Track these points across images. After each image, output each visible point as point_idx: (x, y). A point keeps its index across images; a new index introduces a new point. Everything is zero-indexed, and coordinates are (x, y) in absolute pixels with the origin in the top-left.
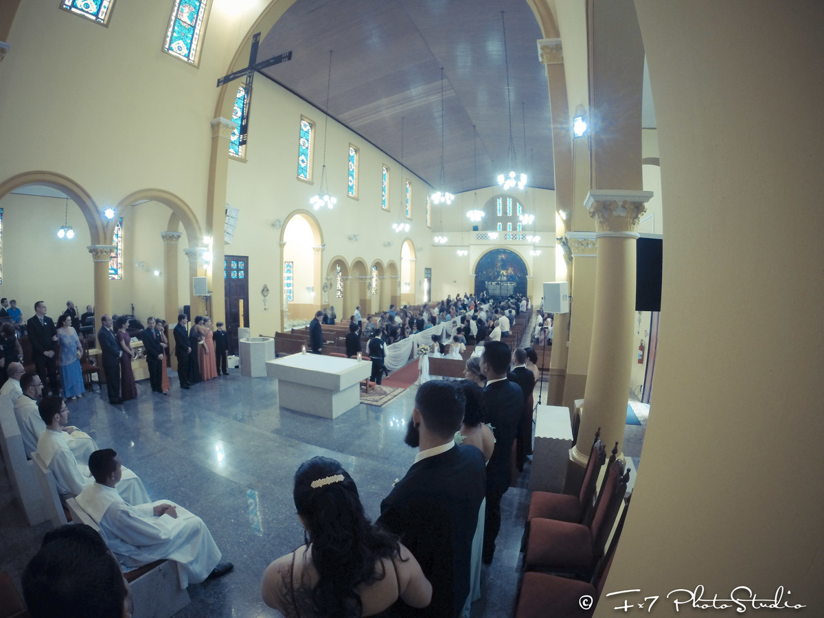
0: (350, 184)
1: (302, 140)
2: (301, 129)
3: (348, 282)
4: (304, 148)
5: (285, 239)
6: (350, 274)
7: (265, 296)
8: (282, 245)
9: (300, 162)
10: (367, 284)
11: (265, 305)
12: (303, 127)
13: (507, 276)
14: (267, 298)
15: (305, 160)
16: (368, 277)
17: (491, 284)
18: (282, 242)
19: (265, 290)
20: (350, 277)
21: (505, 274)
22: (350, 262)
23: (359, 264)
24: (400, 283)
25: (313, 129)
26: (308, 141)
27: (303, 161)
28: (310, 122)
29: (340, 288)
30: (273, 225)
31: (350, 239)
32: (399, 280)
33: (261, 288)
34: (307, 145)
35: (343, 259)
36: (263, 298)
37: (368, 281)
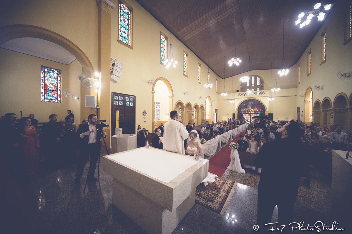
0: (185, 70)
1: (162, 45)
2: (161, 39)
3: (184, 112)
4: (163, 49)
5: (155, 90)
6: (185, 109)
7: (144, 116)
8: (153, 93)
9: (161, 56)
10: (192, 114)
11: (144, 120)
12: (162, 38)
13: (254, 111)
14: (145, 116)
15: (164, 55)
16: (192, 111)
17: (246, 115)
18: (153, 91)
19: (144, 113)
20: (185, 110)
21: (253, 111)
22: (185, 104)
23: (189, 105)
24: (205, 114)
25: (167, 41)
26: (165, 46)
27: (163, 56)
28: (165, 36)
29: (180, 115)
30: (149, 83)
31: (185, 94)
32: (205, 113)
33: (143, 112)
34: (164, 48)
35: (181, 102)
36: (143, 116)
37: (192, 112)
